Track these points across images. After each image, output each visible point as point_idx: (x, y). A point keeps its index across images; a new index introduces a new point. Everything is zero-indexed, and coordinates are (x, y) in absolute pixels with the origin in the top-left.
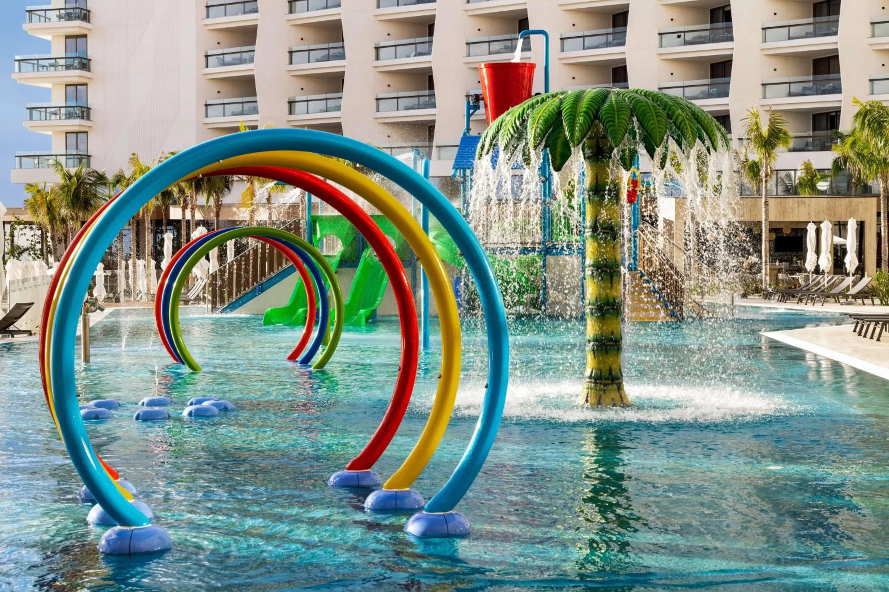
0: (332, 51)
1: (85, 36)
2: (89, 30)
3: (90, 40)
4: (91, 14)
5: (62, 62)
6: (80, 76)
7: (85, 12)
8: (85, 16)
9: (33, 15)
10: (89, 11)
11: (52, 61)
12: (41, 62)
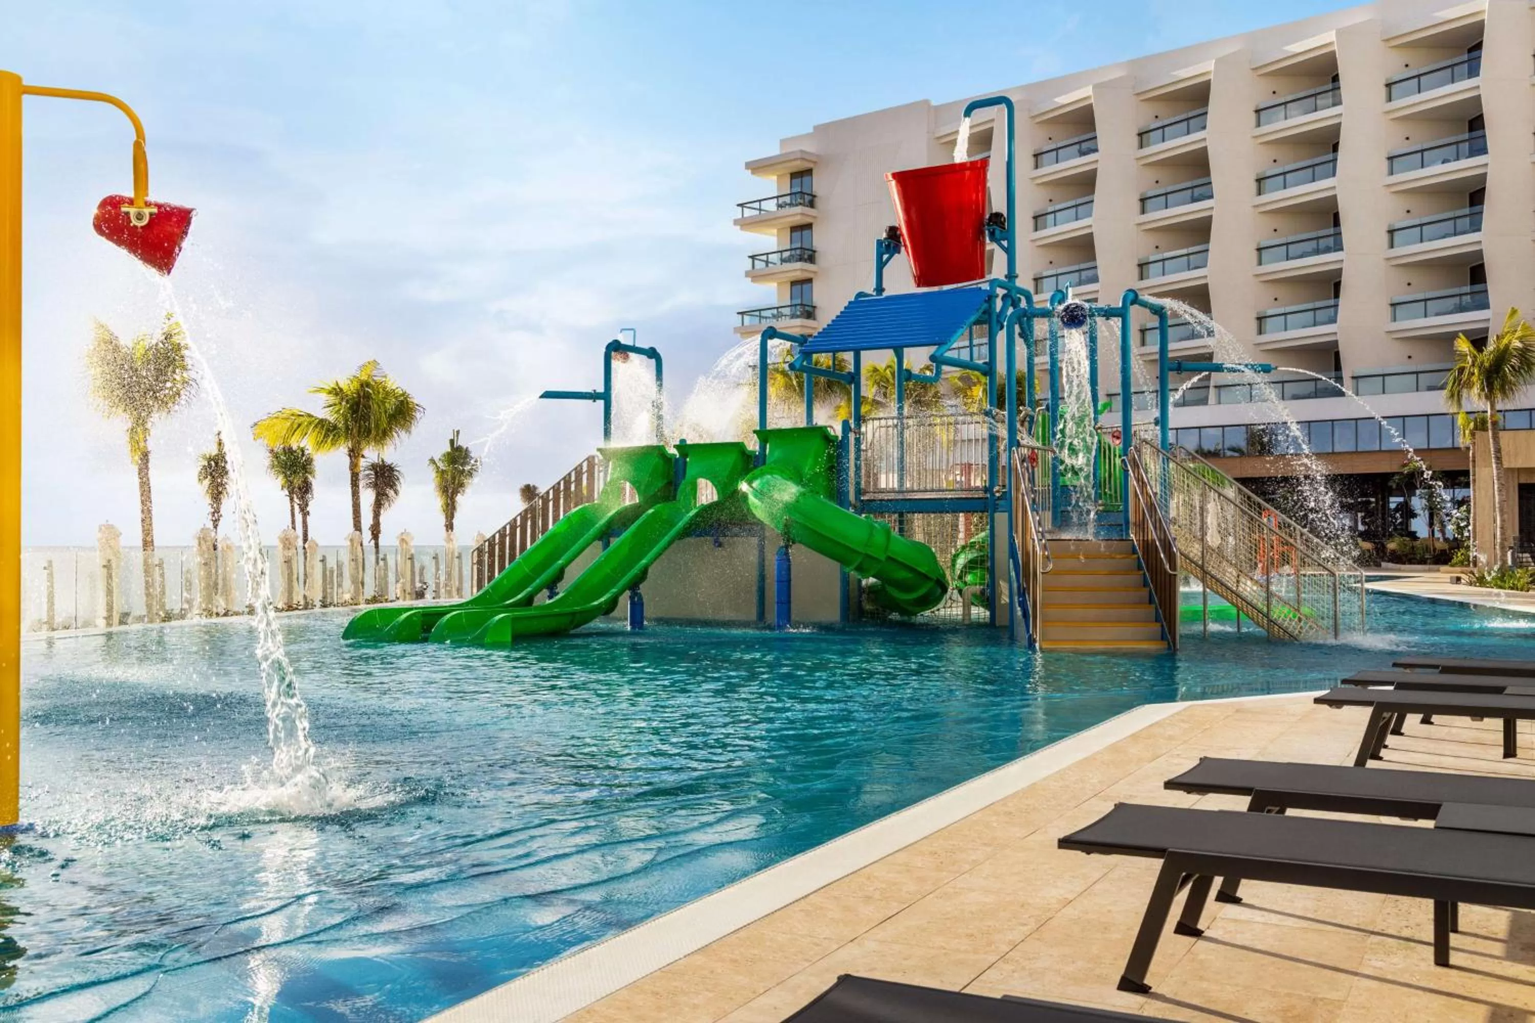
0: (1084, 274)
1: (810, 281)
2: (815, 273)
3: (816, 285)
4: (817, 254)
5: (787, 311)
6: (802, 326)
7: (810, 253)
8: (811, 259)
9: (756, 262)
10: (815, 252)
11: (775, 311)
12: (764, 314)
